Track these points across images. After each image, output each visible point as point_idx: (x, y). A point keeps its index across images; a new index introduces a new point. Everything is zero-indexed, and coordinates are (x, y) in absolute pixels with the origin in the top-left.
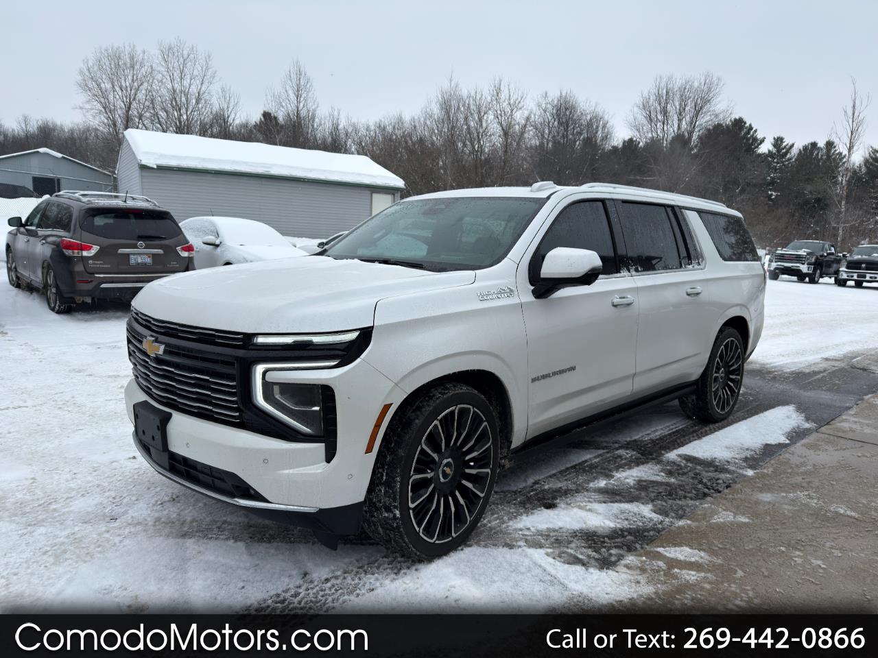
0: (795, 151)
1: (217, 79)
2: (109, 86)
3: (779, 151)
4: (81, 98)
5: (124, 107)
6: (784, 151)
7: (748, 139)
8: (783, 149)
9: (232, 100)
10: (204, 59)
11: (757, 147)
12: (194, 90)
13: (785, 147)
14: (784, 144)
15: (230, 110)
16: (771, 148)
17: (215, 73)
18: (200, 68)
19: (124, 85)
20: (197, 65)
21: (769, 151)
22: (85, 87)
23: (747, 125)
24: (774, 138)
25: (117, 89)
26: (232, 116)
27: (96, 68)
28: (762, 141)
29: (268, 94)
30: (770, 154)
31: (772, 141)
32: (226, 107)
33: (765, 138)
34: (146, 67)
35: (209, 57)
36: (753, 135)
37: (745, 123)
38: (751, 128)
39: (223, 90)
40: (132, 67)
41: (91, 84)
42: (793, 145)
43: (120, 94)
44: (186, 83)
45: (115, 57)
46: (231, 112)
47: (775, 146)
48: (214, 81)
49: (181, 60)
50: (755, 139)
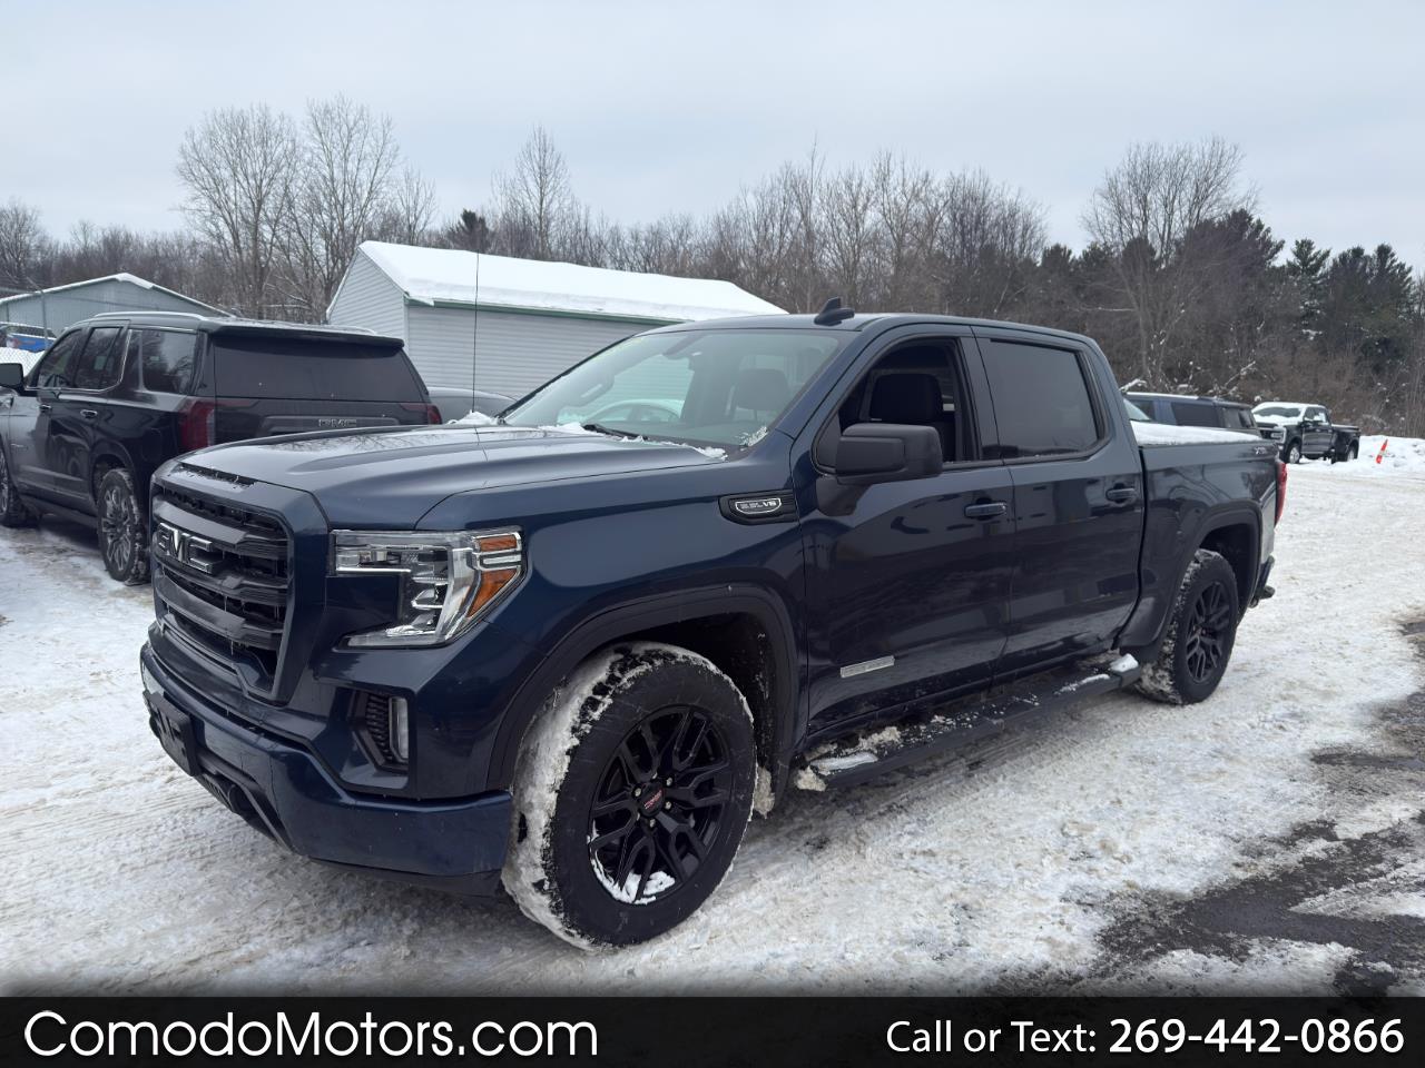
0: (1329, 263)
1: (400, 158)
2: (226, 174)
3: (1305, 263)
4: (183, 193)
5: (250, 206)
6: (1314, 262)
7: (1256, 245)
8: (1312, 259)
9: (422, 191)
10: (380, 127)
11: (1271, 257)
12: (364, 177)
13: (1315, 256)
14: (1313, 252)
15: (419, 209)
16: (1292, 258)
17: (398, 148)
18: (373, 143)
19: (250, 171)
20: (370, 138)
21: (1289, 263)
22: (188, 175)
23: (1254, 221)
24: (1297, 243)
25: (241, 178)
26: (422, 219)
27: (206, 145)
28: (1280, 247)
29: (494, 182)
30: (1292, 268)
31: (1294, 247)
32: (411, 204)
33: (1284, 242)
34: (285, 142)
35: (389, 124)
36: (1265, 237)
37: (1250, 219)
38: (1260, 226)
39: (408, 179)
40: (264, 142)
41: (198, 170)
42: (1327, 254)
43: (245, 184)
44: (351, 166)
45: (237, 126)
46: (420, 212)
47: (1298, 254)
48: (395, 163)
49: (345, 129)
50: (1268, 244)
